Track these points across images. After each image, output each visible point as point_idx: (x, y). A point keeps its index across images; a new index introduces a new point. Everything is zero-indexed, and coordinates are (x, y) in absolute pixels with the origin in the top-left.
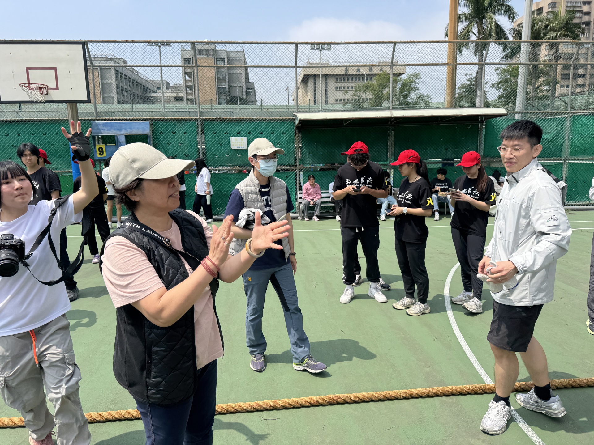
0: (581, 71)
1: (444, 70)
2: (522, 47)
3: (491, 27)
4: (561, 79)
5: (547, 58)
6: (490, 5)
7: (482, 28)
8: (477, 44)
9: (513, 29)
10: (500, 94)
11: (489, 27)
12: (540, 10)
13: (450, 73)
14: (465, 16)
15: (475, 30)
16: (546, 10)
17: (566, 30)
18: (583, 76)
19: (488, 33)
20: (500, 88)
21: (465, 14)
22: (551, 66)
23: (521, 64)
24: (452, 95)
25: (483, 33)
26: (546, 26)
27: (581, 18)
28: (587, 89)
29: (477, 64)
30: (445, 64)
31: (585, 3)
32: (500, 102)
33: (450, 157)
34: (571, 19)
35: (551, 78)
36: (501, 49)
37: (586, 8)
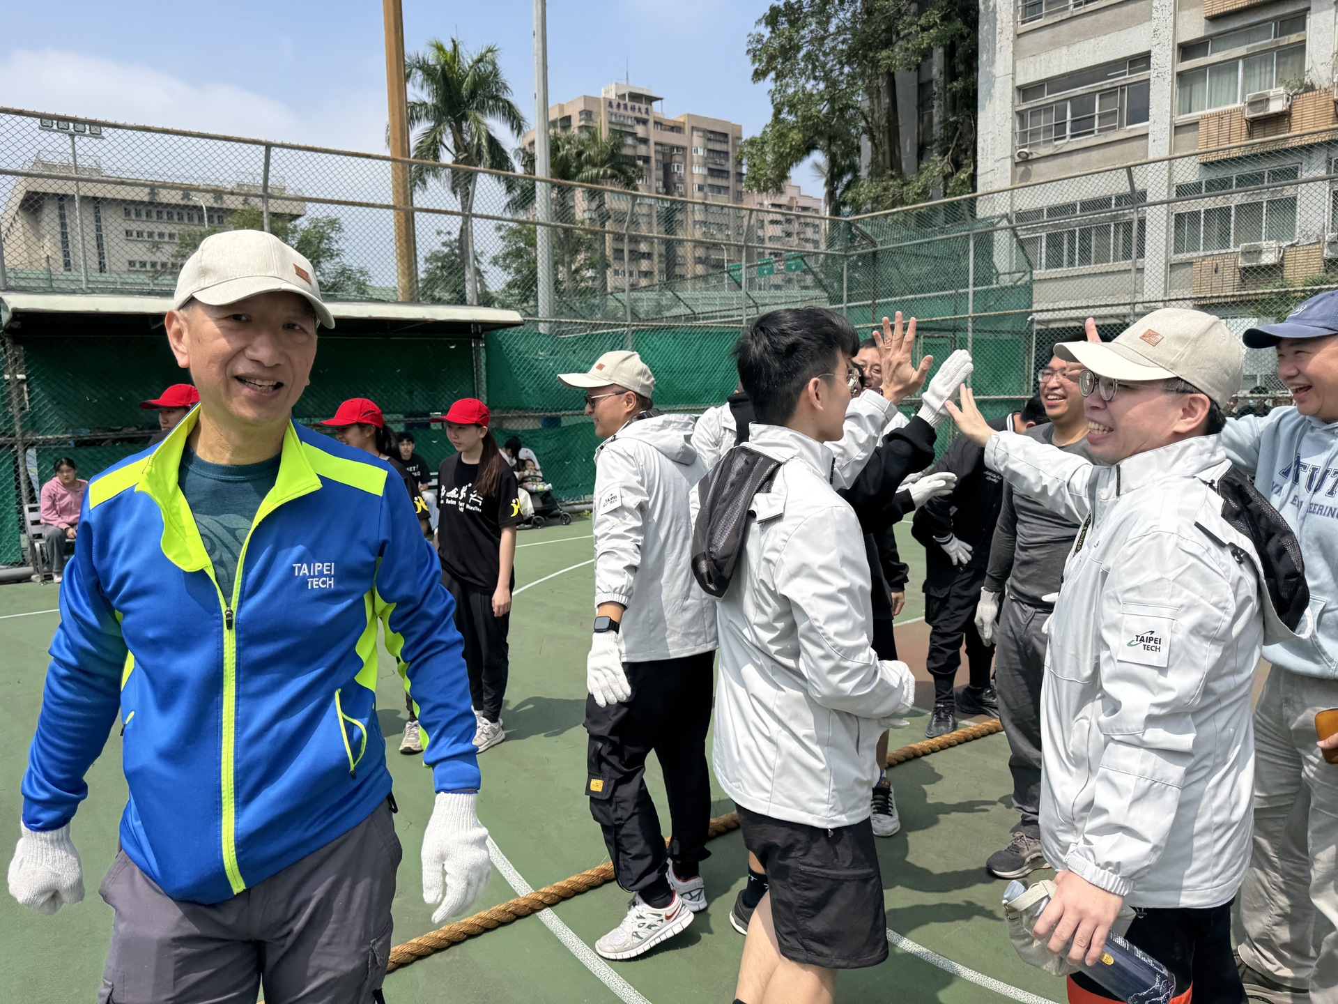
0: (643, 247)
1: (389, 219)
2: (537, 190)
3: (479, 139)
4: (615, 259)
5: (587, 215)
6: (473, 94)
7: (463, 139)
8: (455, 172)
9: (520, 149)
10: (510, 278)
11: (476, 139)
12: (566, 121)
13: (403, 228)
14: (426, 107)
15: (448, 140)
16: (576, 122)
17: (612, 167)
18: (648, 256)
19: (475, 150)
20: (509, 267)
21: (425, 104)
22: (594, 233)
23: (538, 224)
24: (410, 274)
25: (466, 151)
26: (579, 154)
27: (635, 147)
28: (656, 280)
29: (458, 214)
30: (388, 207)
31: (639, 121)
32: (512, 295)
33: (421, 410)
34: (618, 146)
35: (597, 256)
36: (502, 188)
37: (640, 130)
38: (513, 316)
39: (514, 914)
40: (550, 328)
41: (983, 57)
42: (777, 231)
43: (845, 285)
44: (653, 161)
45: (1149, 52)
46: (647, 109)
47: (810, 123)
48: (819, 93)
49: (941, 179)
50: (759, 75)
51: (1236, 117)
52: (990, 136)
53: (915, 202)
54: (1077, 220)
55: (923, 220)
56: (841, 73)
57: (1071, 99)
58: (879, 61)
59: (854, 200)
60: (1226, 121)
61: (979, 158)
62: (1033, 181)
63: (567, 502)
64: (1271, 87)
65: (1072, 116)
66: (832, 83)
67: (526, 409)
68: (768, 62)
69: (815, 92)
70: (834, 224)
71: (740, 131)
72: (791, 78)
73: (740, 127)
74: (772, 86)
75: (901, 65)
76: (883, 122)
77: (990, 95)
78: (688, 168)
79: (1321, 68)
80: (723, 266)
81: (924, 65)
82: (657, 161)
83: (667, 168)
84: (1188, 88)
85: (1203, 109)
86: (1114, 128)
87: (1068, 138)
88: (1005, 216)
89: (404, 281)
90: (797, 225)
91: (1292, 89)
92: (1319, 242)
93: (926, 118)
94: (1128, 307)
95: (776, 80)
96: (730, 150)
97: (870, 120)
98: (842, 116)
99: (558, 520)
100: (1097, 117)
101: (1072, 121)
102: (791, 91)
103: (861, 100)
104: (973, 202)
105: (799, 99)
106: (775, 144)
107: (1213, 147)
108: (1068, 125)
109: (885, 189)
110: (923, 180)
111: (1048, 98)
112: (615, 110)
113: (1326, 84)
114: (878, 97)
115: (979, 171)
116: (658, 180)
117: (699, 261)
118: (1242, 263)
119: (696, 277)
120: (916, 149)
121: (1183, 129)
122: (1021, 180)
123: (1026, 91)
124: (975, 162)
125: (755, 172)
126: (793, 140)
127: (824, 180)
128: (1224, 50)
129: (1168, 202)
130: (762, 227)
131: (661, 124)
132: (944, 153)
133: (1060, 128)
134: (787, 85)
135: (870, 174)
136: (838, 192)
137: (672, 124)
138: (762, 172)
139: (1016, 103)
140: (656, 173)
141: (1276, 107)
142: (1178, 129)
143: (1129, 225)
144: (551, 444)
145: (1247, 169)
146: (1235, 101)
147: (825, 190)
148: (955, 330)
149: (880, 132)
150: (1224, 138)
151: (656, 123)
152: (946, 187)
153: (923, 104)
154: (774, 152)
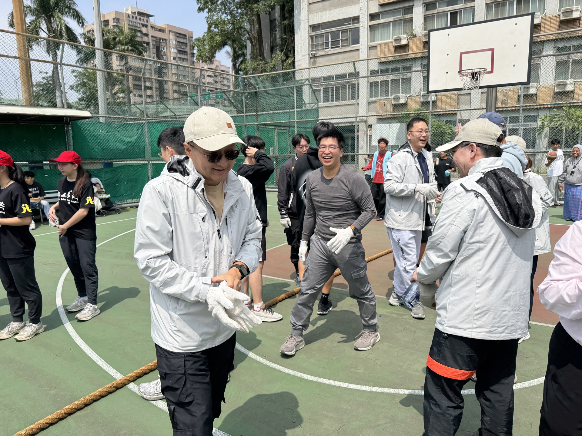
0: (148, 84)
1: (16, 65)
2: (96, 54)
3: (61, 27)
4: (134, 89)
5: (119, 68)
6: (57, 5)
7: (51, 26)
8: (48, 43)
9: (83, 34)
10: (80, 96)
11: (59, 27)
12: (107, 22)
13: (24, 68)
14: (30, 9)
15: (44, 26)
16: (112, 23)
17: (131, 46)
18: (150, 88)
19: (58, 32)
20: (80, 91)
21: (30, 7)
22: (123, 76)
23: (98, 70)
24: (29, 92)
25: (54, 33)
26: (114, 39)
27: (142, 37)
28: (155, 100)
29: (51, 63)
30: (15, 57)
31: (143, 25)
32: (81, 104)
33: (38, 160)
34: (134, 36)
35: (126, 87)
36: (74, 52)
37: (144, 30)
38: (86, 113)
39: (116, 388)
40: (106, 120)
41: (296, 12)
42: (210, 80)
43: (244, 106)
44: (151, 44)
45: (359, 16)
46: (147, 20)
47: (224, 33)
48: (228, 20)
49: (280, 62)
50: (200, 10)
51: (390, 45)
52: (300, 45)
53: (270, 71)
54: (334, 82)
55: (274, 79)
56: (237, 12)
57: (331, 32)
58: (253, 9)
59: (245, 68)
60: (387, 46)
61: (296, 54)
62: (317, 65)
63: (118, 203)
64: (402, 34)
65: (331, 39)
66: (233, 16)
67: (95, 159)
68: (204, 4)
69: (226, 19)
70: (236, 78)
71: (192, 34)
72: (215, 12)
73: (192, 32)
74: (207, 15)
75: (263, 11)
76: (256, 35)
77: (299, 27)
78: (168, 49)
79: (418, 29)
80: (187, 95)
81: (272, 12)
82: (153, 44)
83: (158, 48)
84: (373, 32)
85: (379, 41)
86: (347, 46)
87: (330, 48)
88: (308, 79)
89: (26, 95)
90: (219, 78)
91: (409, 36)
92: (419, 95)
93: (274, 35)
94: (355, 118)
95: (208, 12)
96: (188, 42)
97: (250, 34)
98: (238, 32)
99: (114, 212)
100: (340, 41)
101: (331, 42)
102: (215, 18)
103: (247, 25)
104: (294, 72)
105: (219, 22)
106: (209, 41)
107: (382, 56)
108: (330, 43)
109: (258, 65)
110: (273, 62)
111: (322, 31)
112: (131, 19)
113: (420, 35)
114: (253, 24)
115: (296, 60)
116: (154, 53)
117: (175, 91)
118: (393, 103)
119: (175, 99)
120: (270, 48)
121: (372, 48)
122: (313, 65)
123: (314, 27)
124: (294, 56)
125: (200, 53)
126: (217, 40)
127: (231, 59)
128: (386, 18)
129: (368, 77)
130: (204, 78)
131: (154, 28)
132: (282, 51)
133: (327, 44)
134: (213, 15)
135: (251, 58)
136: (237, 65)
137: (160, 28)
138: (204, 53)
139: (310, 32)
140: (153, 50)
141: (404, 42)
142: (370, 48)
143: (354, 85)
144: (108, 176)
145: (394, 66)
146: (390, 39)
147: (232, 63)
148: (289, 127)
149: (254, 40)
150: (386, 53)
151: (151, 27)
152: (283, 66)
153: (272, 29)
154: (209, 45)
